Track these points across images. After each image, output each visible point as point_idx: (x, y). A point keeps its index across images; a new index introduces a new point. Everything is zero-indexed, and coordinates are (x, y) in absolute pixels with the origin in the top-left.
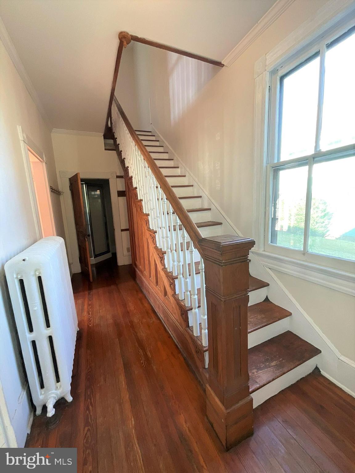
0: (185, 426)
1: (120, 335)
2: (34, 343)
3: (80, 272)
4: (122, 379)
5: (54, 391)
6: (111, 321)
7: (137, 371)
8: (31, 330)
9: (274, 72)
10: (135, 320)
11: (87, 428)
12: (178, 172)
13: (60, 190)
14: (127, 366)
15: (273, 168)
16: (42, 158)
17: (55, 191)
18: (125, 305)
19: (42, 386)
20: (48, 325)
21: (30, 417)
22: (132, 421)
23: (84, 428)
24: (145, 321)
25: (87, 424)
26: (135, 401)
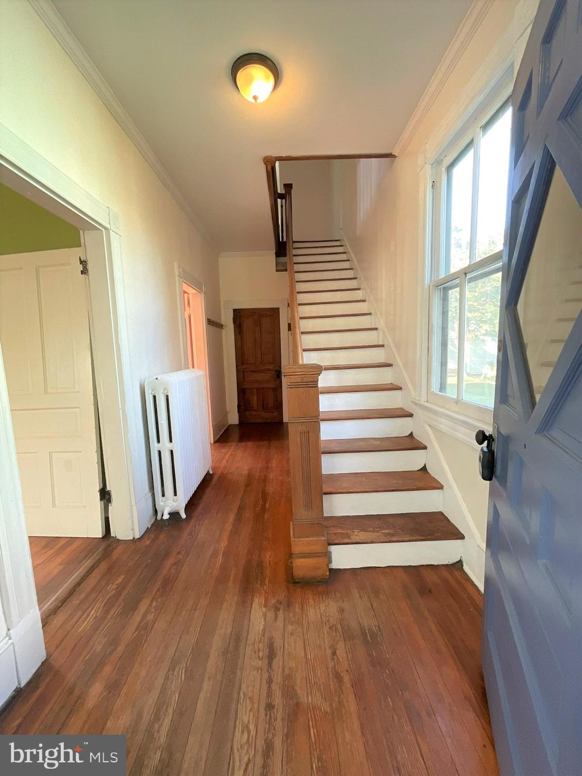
0: (268, 558)
1: (248, 485)
2: (160, 452)
3: (237, 424)
4: (232, 517)
5: (171, 502)
6: (245, 472)
7: (248, 514)
8: (159, 441)
9: (438, 162)
10: (272, 476)
11: (189, 537)
12: (359, 295)
13: (223, 323)
14: (241, 509)
15: (438, 287)
16: (201, 289)
17: (213, 323)
18: (268, 461)
19: (163, 495)
20: (171, 441)
21: (151, 520)
22: (225, 543)
23: (187, 536)
24: (280, 478)
25: (190, 534)
26: (235, 532)
